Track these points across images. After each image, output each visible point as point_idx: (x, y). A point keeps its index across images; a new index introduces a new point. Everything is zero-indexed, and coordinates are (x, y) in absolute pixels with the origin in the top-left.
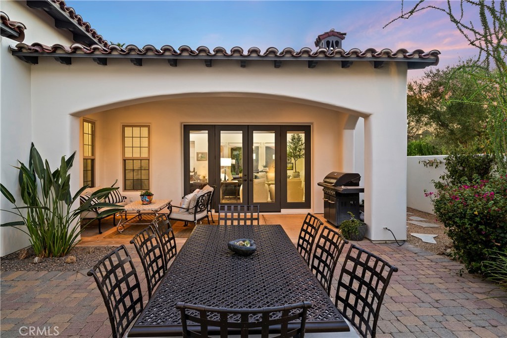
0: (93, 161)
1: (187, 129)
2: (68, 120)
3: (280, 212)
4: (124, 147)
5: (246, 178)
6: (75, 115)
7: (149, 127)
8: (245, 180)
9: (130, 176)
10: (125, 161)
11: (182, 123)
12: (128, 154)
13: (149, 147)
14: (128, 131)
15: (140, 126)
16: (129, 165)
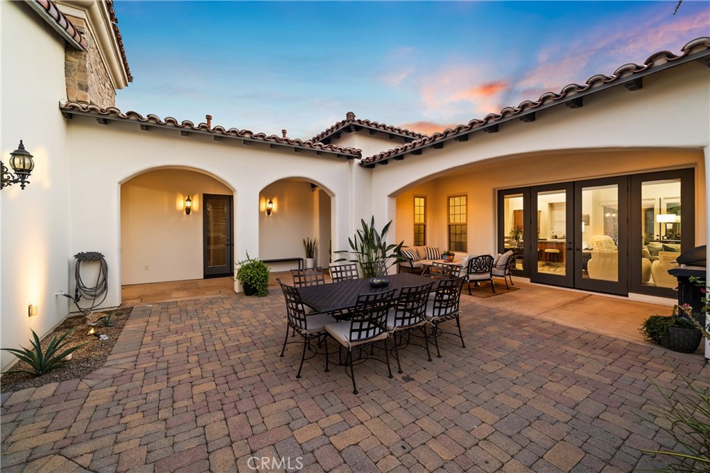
0: (425, 226)
1: (501, 195)
2: (386, 200)
3: (627, 296)
4: (449, 215)
5: (571, 246)
6: (392, 196)
7: (466, 196)
8: (570, 249)
9: (453, 239)
10: (449, 226)
11: (494, 190)
12: (452, 221)
13: (467, 214)
14: (452, 201)
15: (460, 196)
16: (453, 231)
